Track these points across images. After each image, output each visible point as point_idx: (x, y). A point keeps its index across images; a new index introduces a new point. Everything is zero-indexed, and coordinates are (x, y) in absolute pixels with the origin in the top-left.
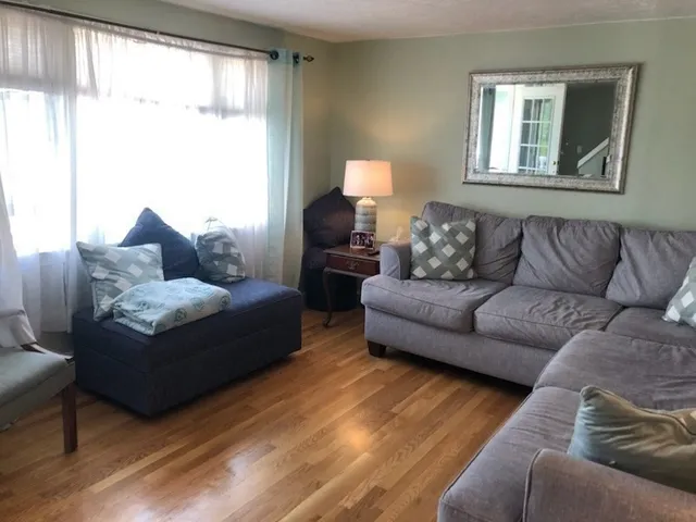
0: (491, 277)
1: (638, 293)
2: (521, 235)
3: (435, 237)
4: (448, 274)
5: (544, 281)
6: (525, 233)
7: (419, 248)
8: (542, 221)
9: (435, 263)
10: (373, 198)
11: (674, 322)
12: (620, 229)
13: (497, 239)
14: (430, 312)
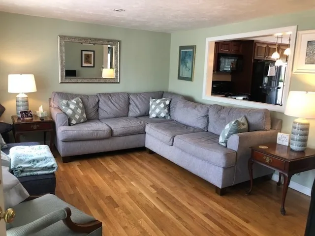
0: (92, 118)
1: (139, 113)
2: (99, 101)
3: (72, 106)
4: (82, 120)
5: (111, 116)
6: (100, 99)
7: (69, 112)
8: (104, 94)
9: (77, 117)
10: (25, 93)
11: (154, 118)
12: (128, 94)
13: (91, 103)
14: (97, 134)
